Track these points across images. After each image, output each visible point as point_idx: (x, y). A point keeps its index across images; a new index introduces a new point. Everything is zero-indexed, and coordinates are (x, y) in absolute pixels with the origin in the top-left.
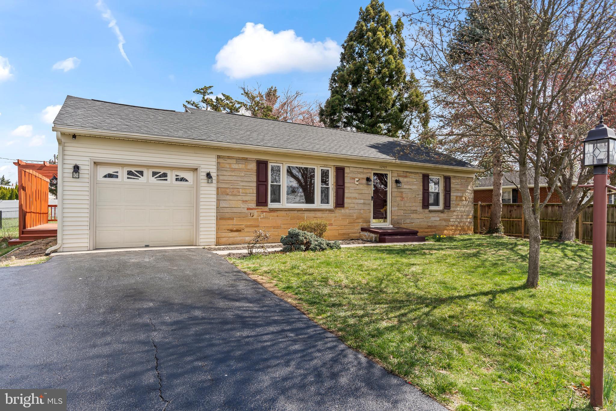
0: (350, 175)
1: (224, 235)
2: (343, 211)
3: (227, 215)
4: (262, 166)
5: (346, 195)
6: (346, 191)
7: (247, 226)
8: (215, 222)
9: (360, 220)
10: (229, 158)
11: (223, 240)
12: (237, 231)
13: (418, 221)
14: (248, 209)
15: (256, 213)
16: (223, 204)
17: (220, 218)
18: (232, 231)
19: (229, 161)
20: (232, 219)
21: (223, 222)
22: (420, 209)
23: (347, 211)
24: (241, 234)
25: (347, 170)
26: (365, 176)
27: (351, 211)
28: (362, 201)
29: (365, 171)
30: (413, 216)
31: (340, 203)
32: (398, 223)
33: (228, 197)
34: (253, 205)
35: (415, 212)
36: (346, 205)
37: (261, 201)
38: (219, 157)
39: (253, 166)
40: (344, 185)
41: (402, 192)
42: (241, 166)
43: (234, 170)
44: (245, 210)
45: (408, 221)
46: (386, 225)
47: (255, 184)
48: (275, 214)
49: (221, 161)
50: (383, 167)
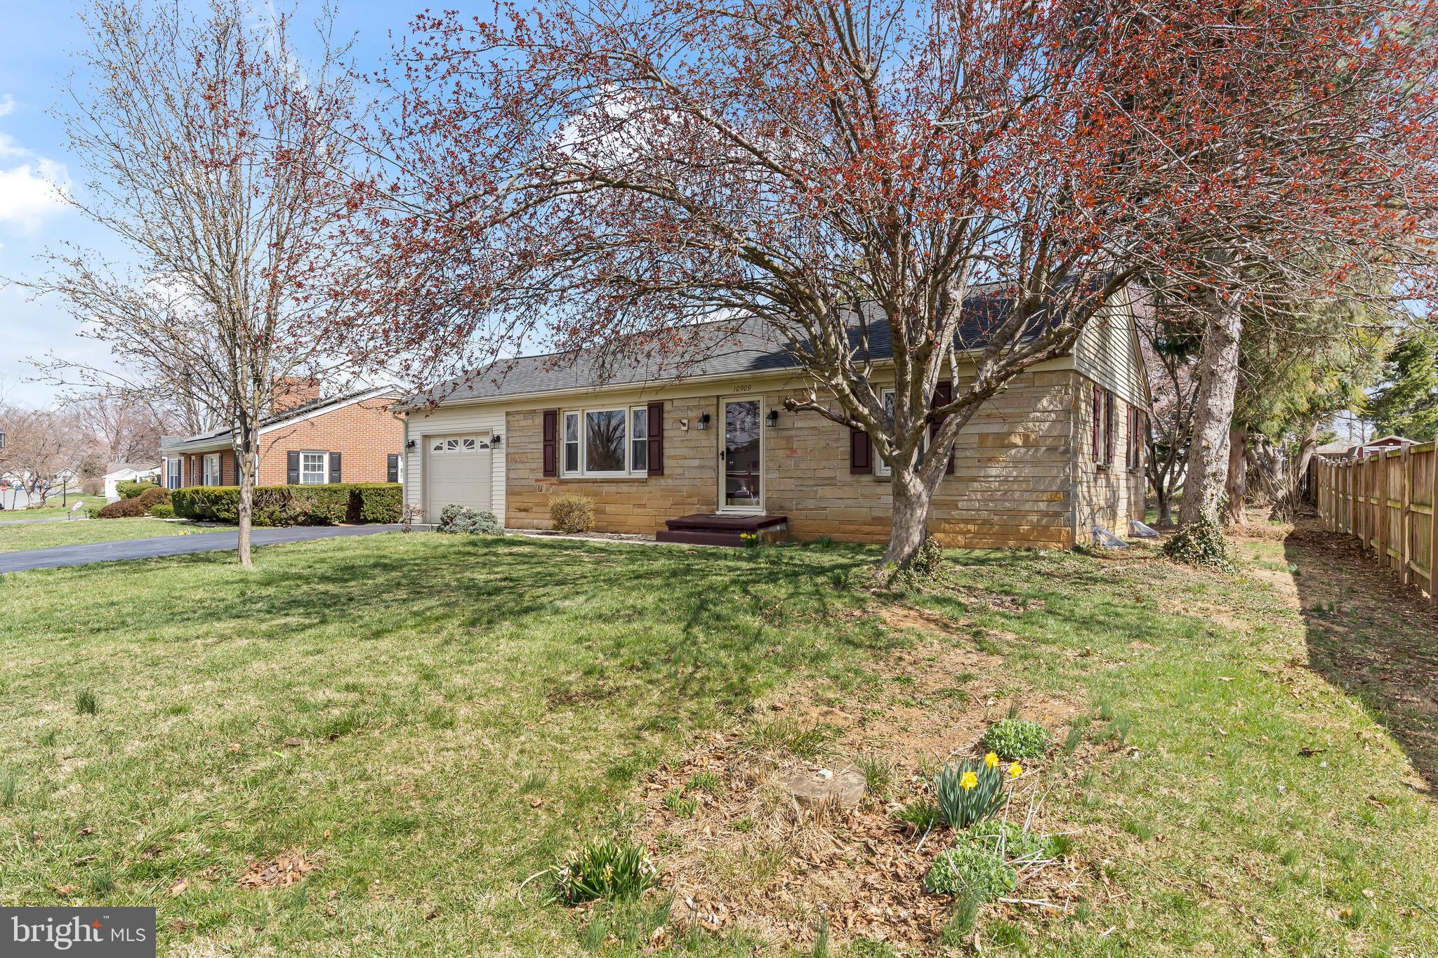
0: (674, 415)
1: (513, 514)
2: (662, 482)
3: (516, 489)
4: (551, 418)
5: (667, 452)
6: (666, 444)
7: (537, 505)
8: (504, 497)
9: (695, 500)
10: (518, 413)
11: (512, 522)
12: (525, 510)
13: (842, 504)
14: (537, 480)
15: (544, 485)
16: (512, 475)
17: (510, 493)
18: (520, 510)
19: (517, 417)
20: (520, 494)
21: (512, 498)
22: (843, 473)
23: (670, 482)
24: (530, 515)
25: (667, 407)
26: (697, 414)
27: (678, 482)
28: (696, 463)
29: (702, 403)
30: (827, 492)
31: (657, 469)
32: (781, 508)
33: (519, 466)
34: (540, 475)
35: (831, 482)
36: (666, 471)
37: (550, 469)
38: (508, 414)
39: (539, 420)
41: (789, 439)
42: (530, 422)
43: (522, 429)
44: (533, 483)
45: (811, 503)
46: (755, 510)
47: (541, 446)
48: (564, 487)
49: (511, 418)
50: (743, 388)
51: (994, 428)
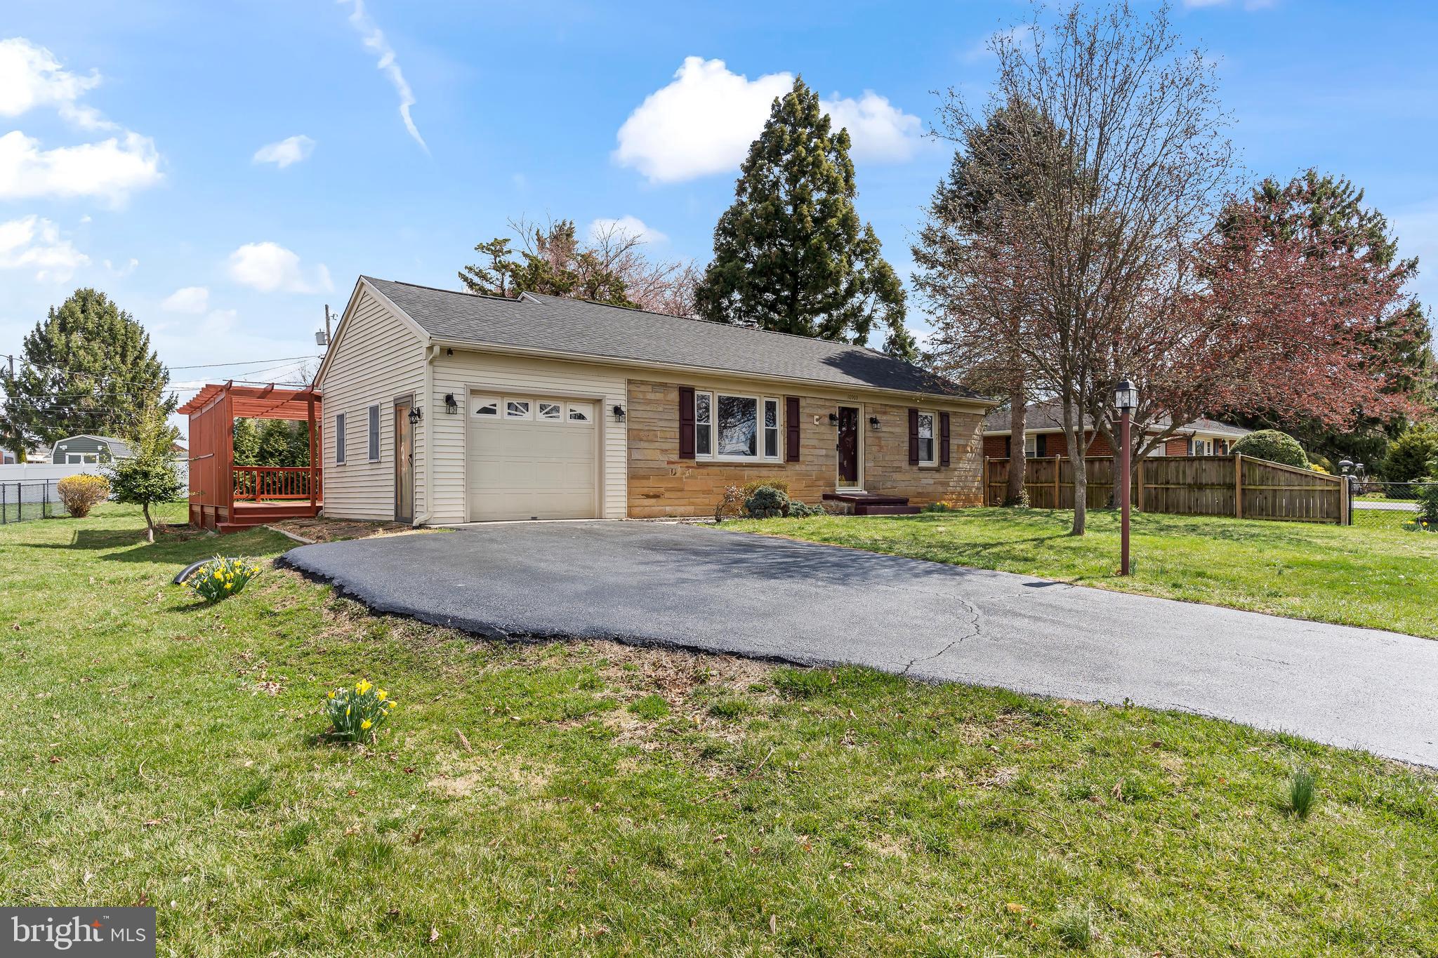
0: (807, 411)
1: (637, 502)
2: (798, 467)
3: (641, 472)
4: (686, 394)
5: (802, 442)
6: (802, 436)
7: (668, 490)
8: (625, 482)
9: (821, 483)
10: (643, 383)
11: (636, 511)
12: (656, 496)
13: (903, 484)
14: (669, 463)
15: (679, 469)
16: (636, 455)
17: (634, 475)
18: (648, 496)
19: (643, 388)
20: (646, 478)
21: (636, 483)
22: (905, 464)
23: (803, 468)
24: (660, 501)
25: (802, 403)
26: (827, 412)
27: (809, 468)
28: (823, 452)
29: (827, 404)
30: (897, 476)
31: (793, 455)
32: (875, 488)
33: (643, 445)
34: (675, 457)
35: (898, 470)
36: (801, 459)
37: (686, 452)
38: (630, 382)
39: (674, 396)
40: (798, 426)
41: (879, 438)
42: (659, 396)
43: (649, 402)
44: (665, 465)
45: (889, 484)
46: (858, 490)
47: (677, 424)
48: (704, 471)
49: (633, 388)
50: (853, 397)
51: (962, 442)
